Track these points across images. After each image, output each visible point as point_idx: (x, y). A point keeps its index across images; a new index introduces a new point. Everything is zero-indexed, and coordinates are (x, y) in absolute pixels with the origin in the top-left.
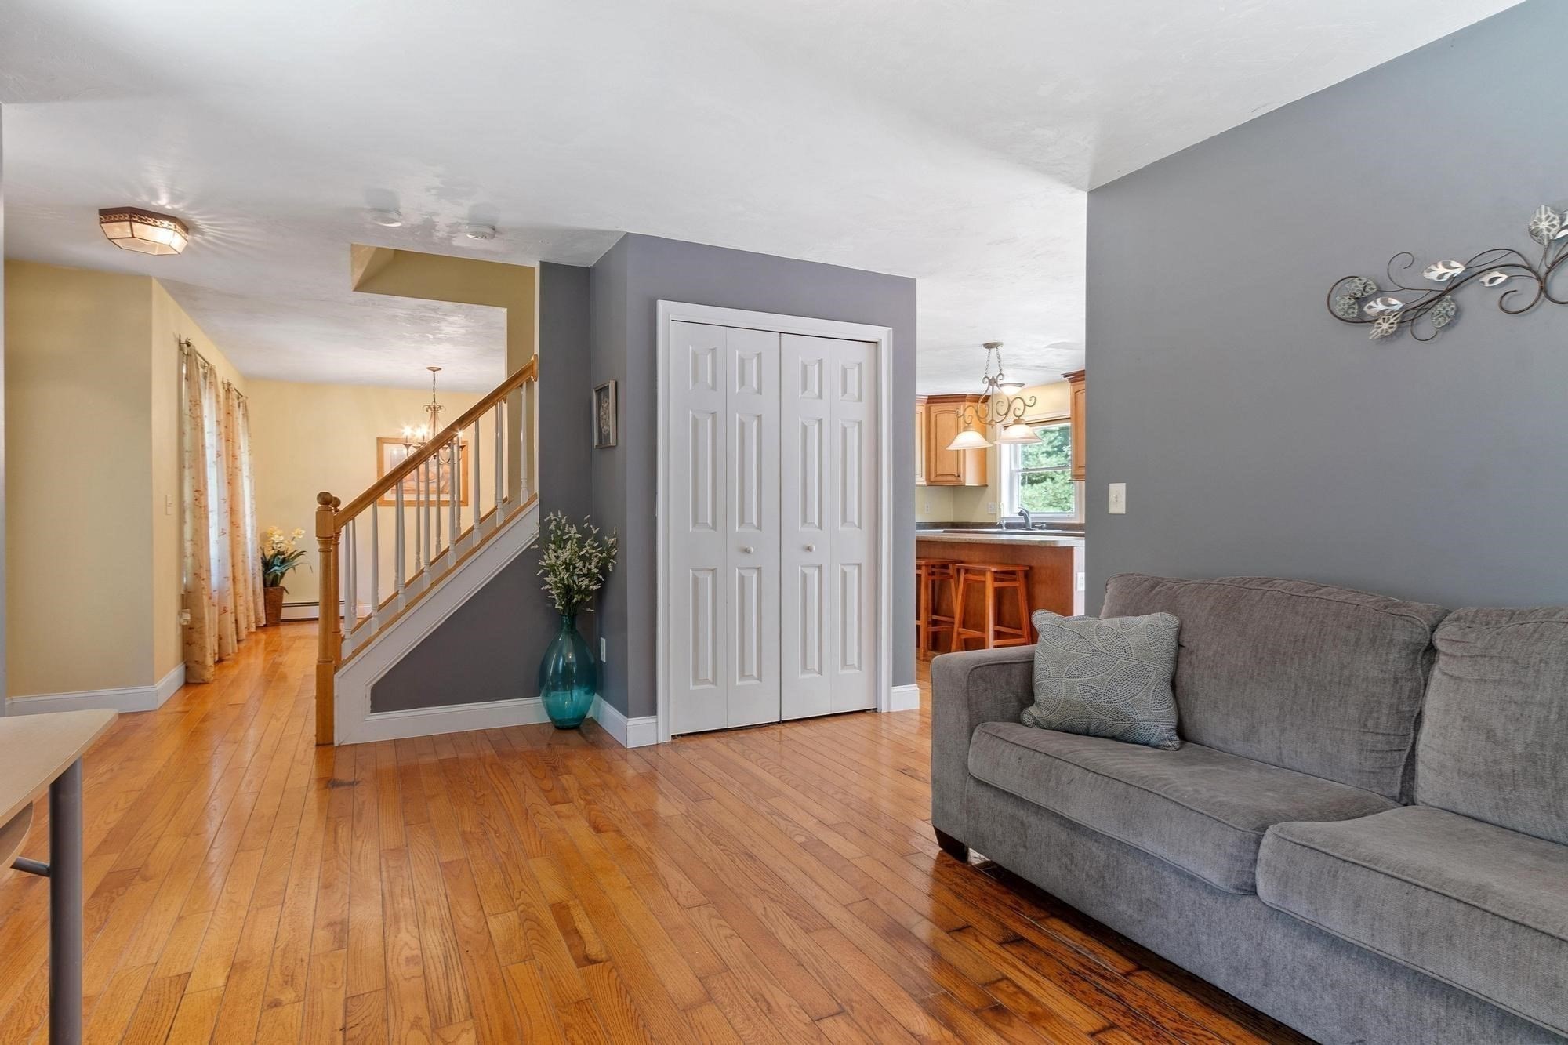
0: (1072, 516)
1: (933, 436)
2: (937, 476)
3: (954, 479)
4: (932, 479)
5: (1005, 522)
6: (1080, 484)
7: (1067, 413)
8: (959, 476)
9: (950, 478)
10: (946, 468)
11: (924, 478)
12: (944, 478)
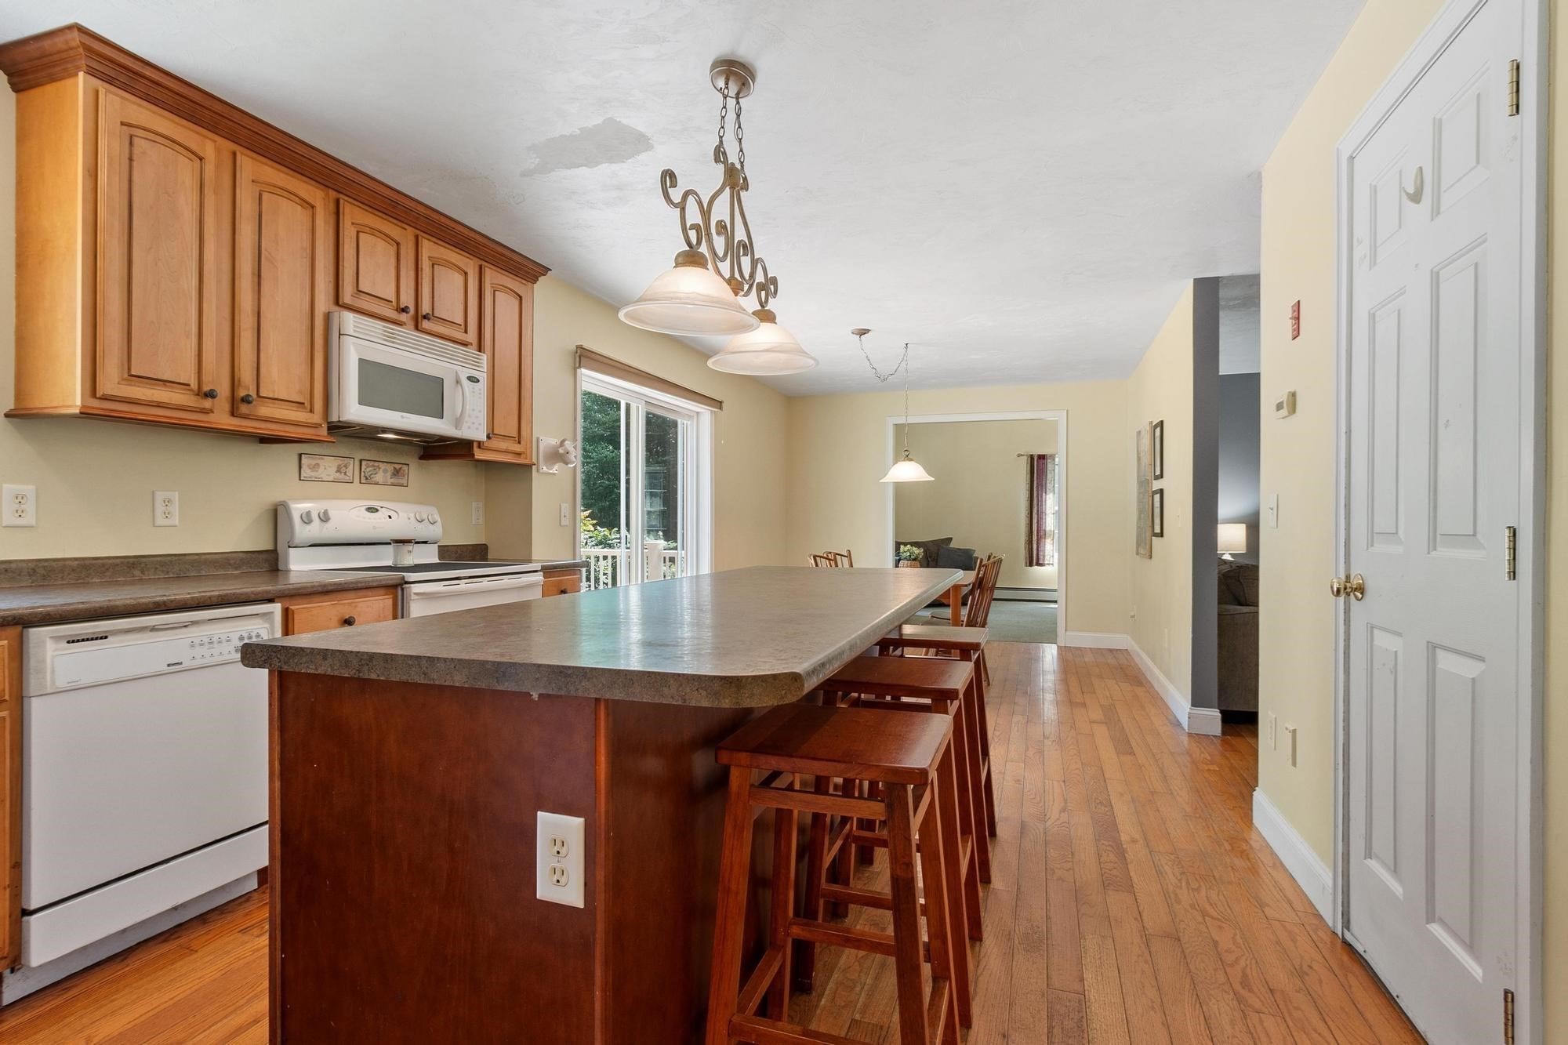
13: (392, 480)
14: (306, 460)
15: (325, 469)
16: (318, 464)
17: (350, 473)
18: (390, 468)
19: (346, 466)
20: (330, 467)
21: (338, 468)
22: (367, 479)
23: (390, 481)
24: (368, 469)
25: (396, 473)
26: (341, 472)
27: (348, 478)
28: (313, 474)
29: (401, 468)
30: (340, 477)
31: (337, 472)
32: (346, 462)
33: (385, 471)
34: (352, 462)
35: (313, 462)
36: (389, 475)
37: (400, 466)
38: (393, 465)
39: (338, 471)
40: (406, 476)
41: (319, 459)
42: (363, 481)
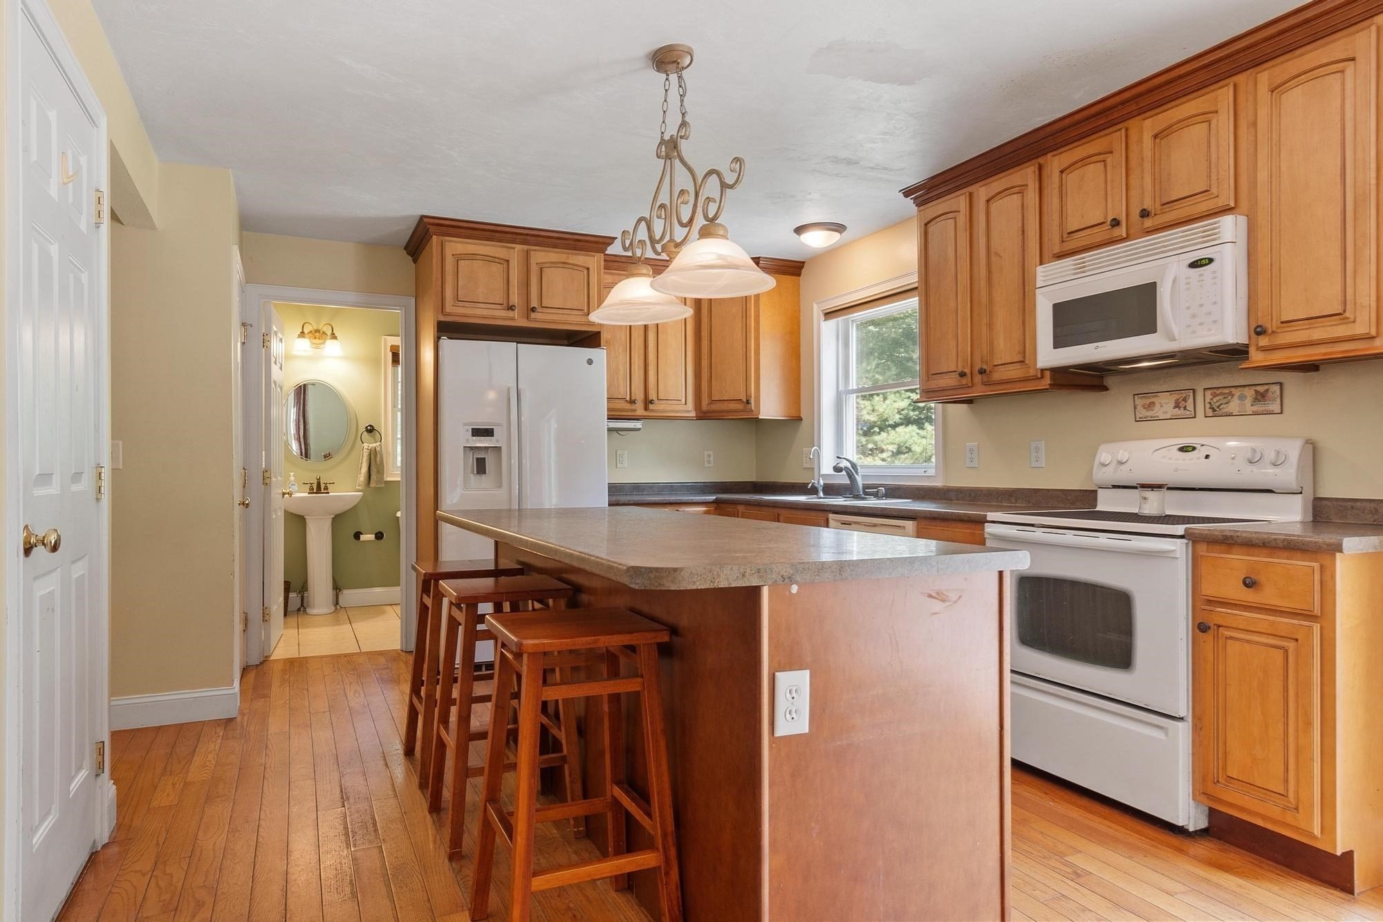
0: (932, 472)
1: (705, 334)
2: (712, 402)
3: (739, 406)
4: (705, 407)
5: (822, 482)
6: (944, 411)
7: (913, 279)
8: (748, 402)
9: (733, 406)
10: (728, 389)
11: (690, 405)
12: (723, 406)
13: (1255, 408)
14: (1139, 400)
15: (1162, 406)
16: (1154, 403)
17: (1190, 407)
18: (1250, 393)
19: (1185, 400)
20: (1167, 403)
21: (1176, 403)
22: (1214, 410)
23: (1250, 409)
24: (1215, 400)
25: (1261, 397)
26: (1179, 408)
27: (1188, 413)
28: (1150, 413)
29: (1267, 391)
30: (1179, 413)
31: (1175, 407)
32: (1184, 395)
33: (1242, 398)
34: (1191, 394)
35: (1148, 401)
36: (1248, 401)
37: (1266, 387)
38: (1254, 388)
39: (1177, 406)
40: (1279, 400)
41: (1153, 397)
42: (1210, 413)
